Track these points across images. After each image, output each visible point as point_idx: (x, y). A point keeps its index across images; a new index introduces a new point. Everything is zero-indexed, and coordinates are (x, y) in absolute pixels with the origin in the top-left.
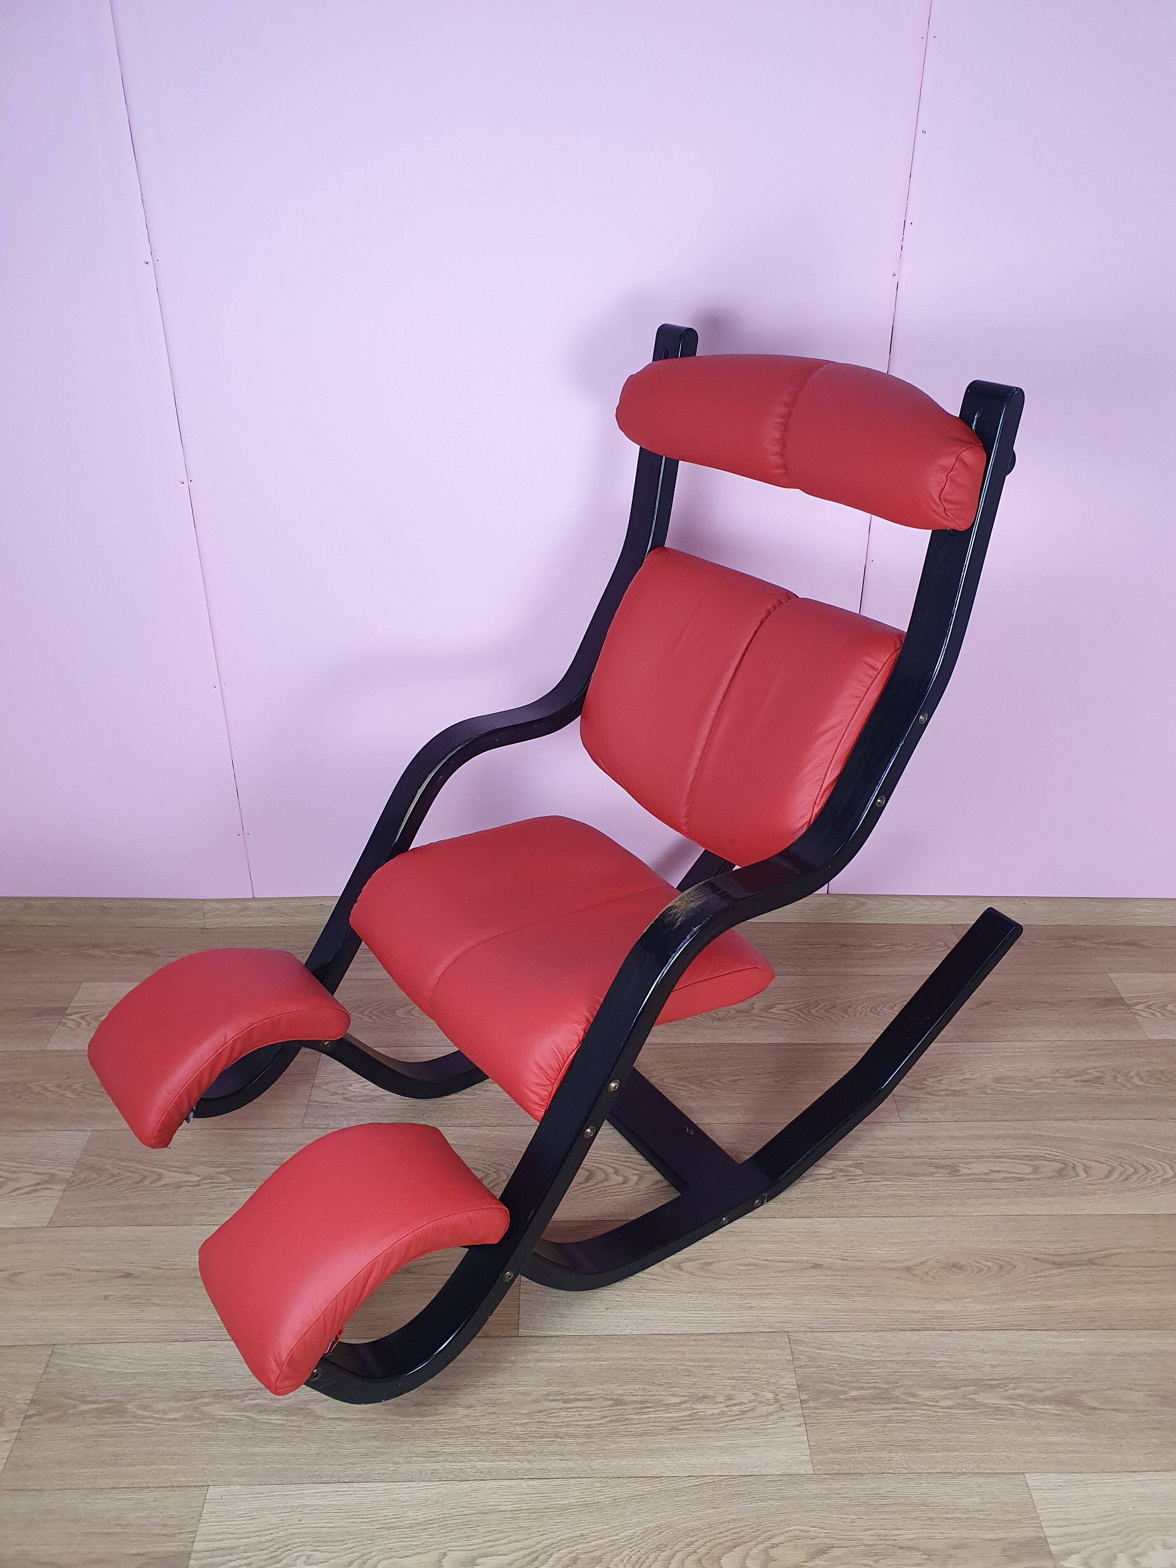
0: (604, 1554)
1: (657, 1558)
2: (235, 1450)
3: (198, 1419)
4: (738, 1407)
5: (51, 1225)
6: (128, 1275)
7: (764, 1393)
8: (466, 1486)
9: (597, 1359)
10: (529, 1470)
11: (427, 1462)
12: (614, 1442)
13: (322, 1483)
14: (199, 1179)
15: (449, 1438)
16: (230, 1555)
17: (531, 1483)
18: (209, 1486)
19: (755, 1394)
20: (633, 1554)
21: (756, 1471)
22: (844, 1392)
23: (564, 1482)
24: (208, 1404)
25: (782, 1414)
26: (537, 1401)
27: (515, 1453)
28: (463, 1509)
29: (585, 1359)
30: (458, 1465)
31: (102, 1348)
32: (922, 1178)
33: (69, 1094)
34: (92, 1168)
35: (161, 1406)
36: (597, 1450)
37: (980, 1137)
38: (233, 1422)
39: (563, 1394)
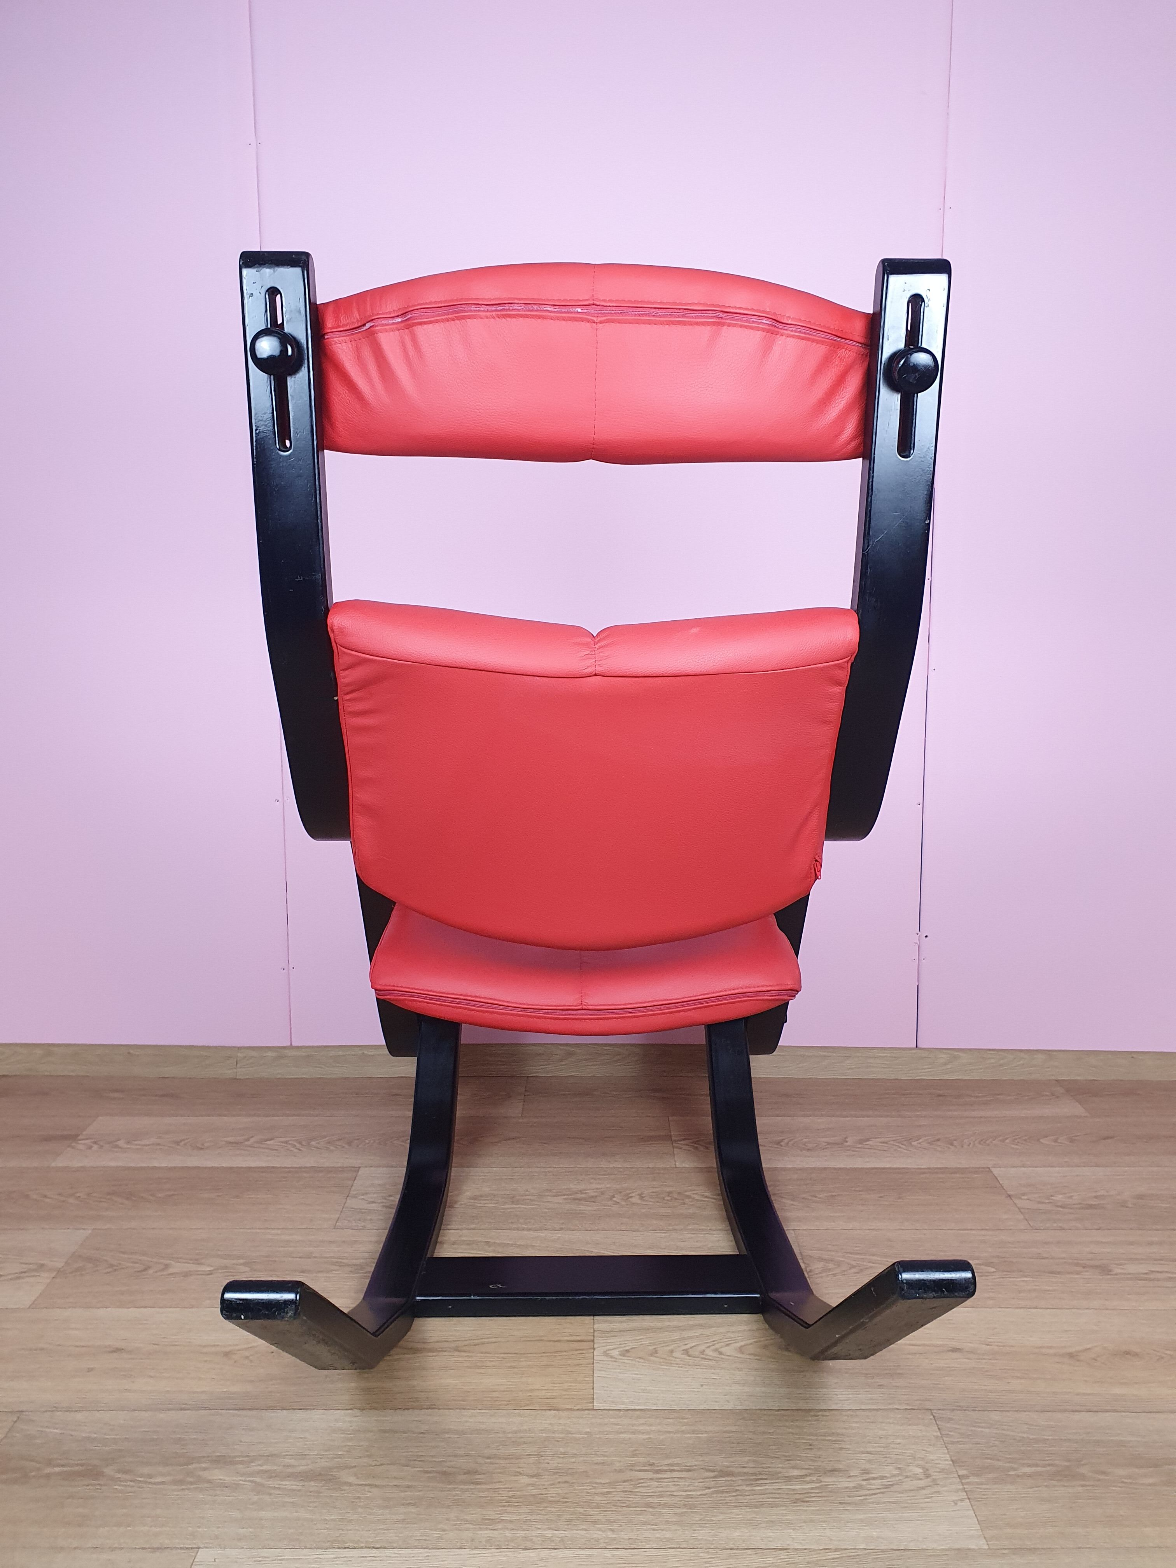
2: (236, 1514)
3: (191, 1483)
4: (878, 1481)
5: (34, 1306)
6: (117, 1350)
7: (910, 1468)
8: (532, 1555)
9: (694, 1432)
10: (614, 1539)
11: (481, 1529)
12: (722, 1513)
13: (345, 1548)
14: (212, 1268)
15: (509, 1506)
17: (618, 1552)
18: (199, 1548)
19: (899, 1468)
21: (912, 1546)
22: (1014, 1469)
23: (661, 1552)
24: (205, 1469)
25: (937, 1489)
26: (621, 1471)
27: (595, 1522)
29: (677, 1432)
30: (521, 1533)
31: (79, 1416)
32: (1068, 1276)
33: (71, 1200)
34: (89, 1259)
35: (146, 1470)
36: (701, 1520)
37: (1132, 1243)
38: (235, 1487)
39: (653, 1464)
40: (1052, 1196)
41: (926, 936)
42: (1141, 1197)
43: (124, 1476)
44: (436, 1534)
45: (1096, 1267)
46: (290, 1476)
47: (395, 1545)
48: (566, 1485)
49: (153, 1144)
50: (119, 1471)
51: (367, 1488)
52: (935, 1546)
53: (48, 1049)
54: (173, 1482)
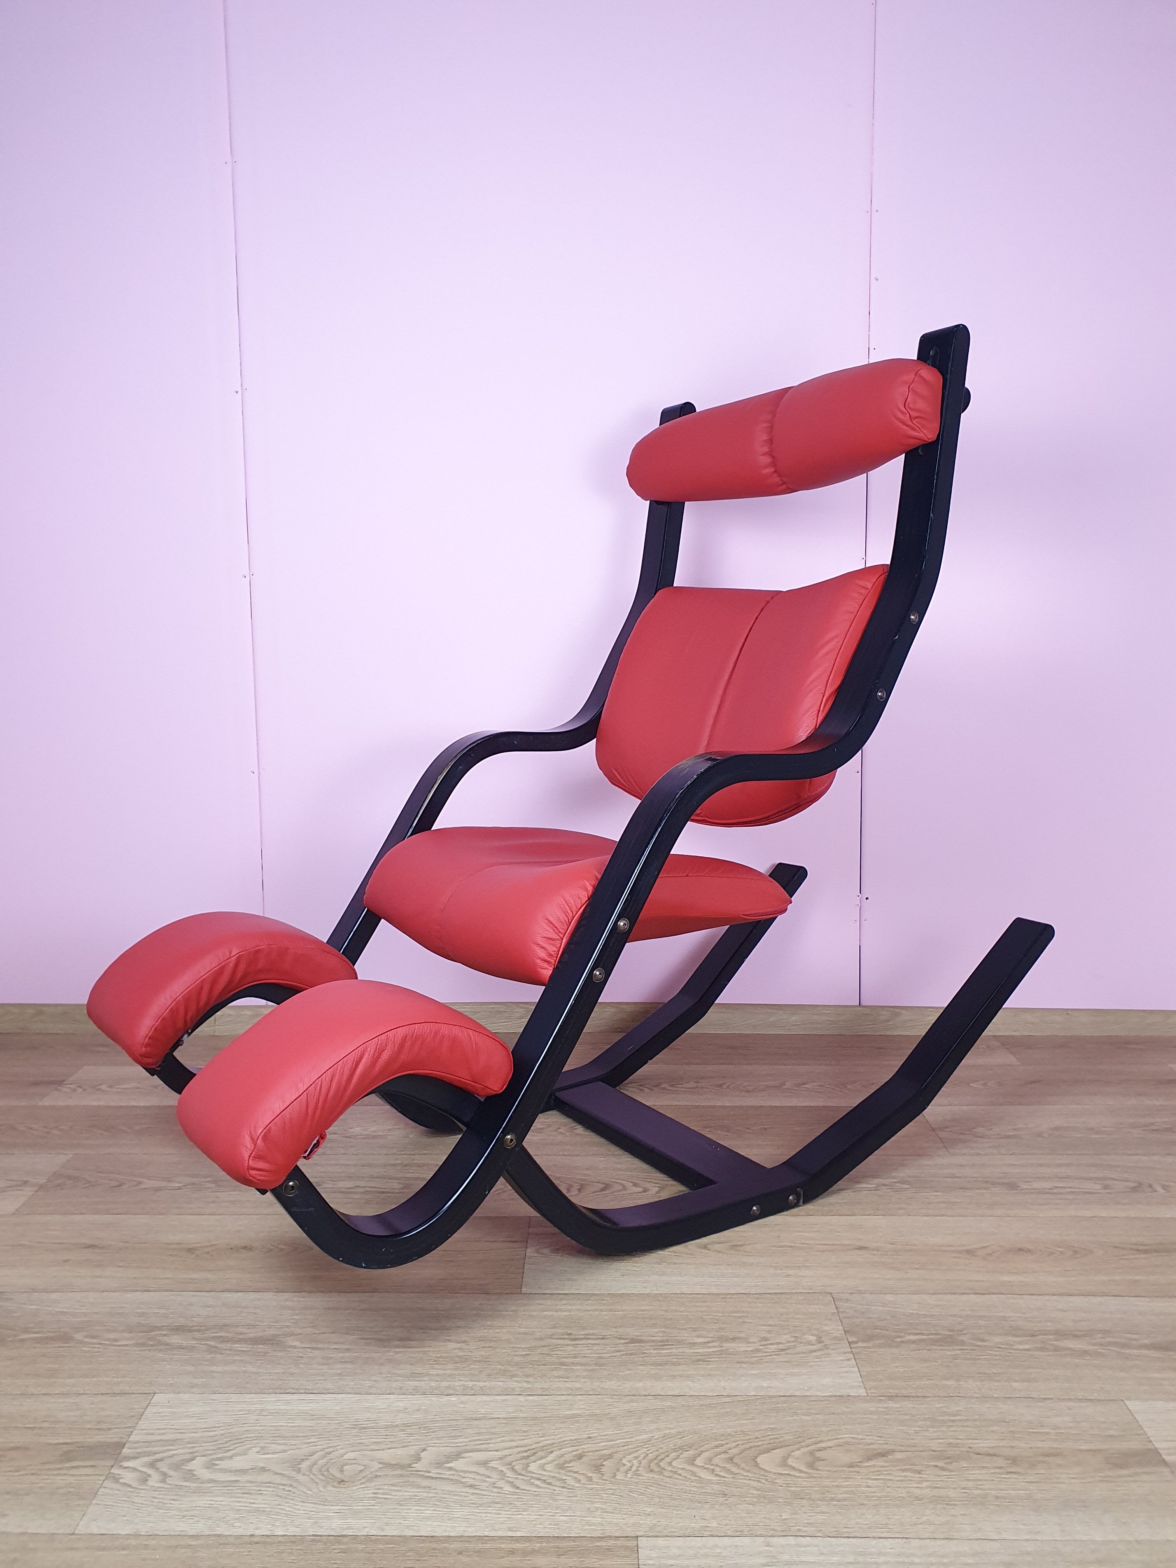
0: (616, 1452)
1: (679, 1456)
2: (192, 1369)
3: (152, 1346)
4: (775, 1346)
5: (17, 1213)
6: (91, 1246)
7: (805, 1337)
8: (453, 1399)
9: (610, 1310)
10: (529, 1388)
11: (409, 1380)
12: (629, 1370)
13: (287, 1393)
14: (181, 1185)
15: (436, 1364)
16: (172, 1445)
17: (531, 1398)
18: (155, 1393)
19: (796, 1337)
20: (650, 1453)
21: (798, 1393)
22: (900, 1337)
24: (164, 1335)
25: (827, 1352)
26: (542, 1339)
27: (513, 1376)
28: (448, 1416)
29: (596, 1310)
30: (445, 1384)
31: (54, 1296)
32: (977, 1191)
33: (55, 1132)
34: (69, 1177)
35: (112, 1336)
36: (609, 1375)
37: (1040, 1165)
38: (192, 1348)
39: (570, 1334)
40: (974, 1128)
41: (867, 898)
42: (1057, 1129)
43: (94, 1341)
44: (368, 1383)
45: (1004, 1184)
46: (240, 1341)
47: (331, 1391)
48: (490, 1349)
49: (133, 1088)
50: (86, 1337)
51: (309, 1350)
52: (819, 1393)
53: (39, 1010)
54: (137, 1345)
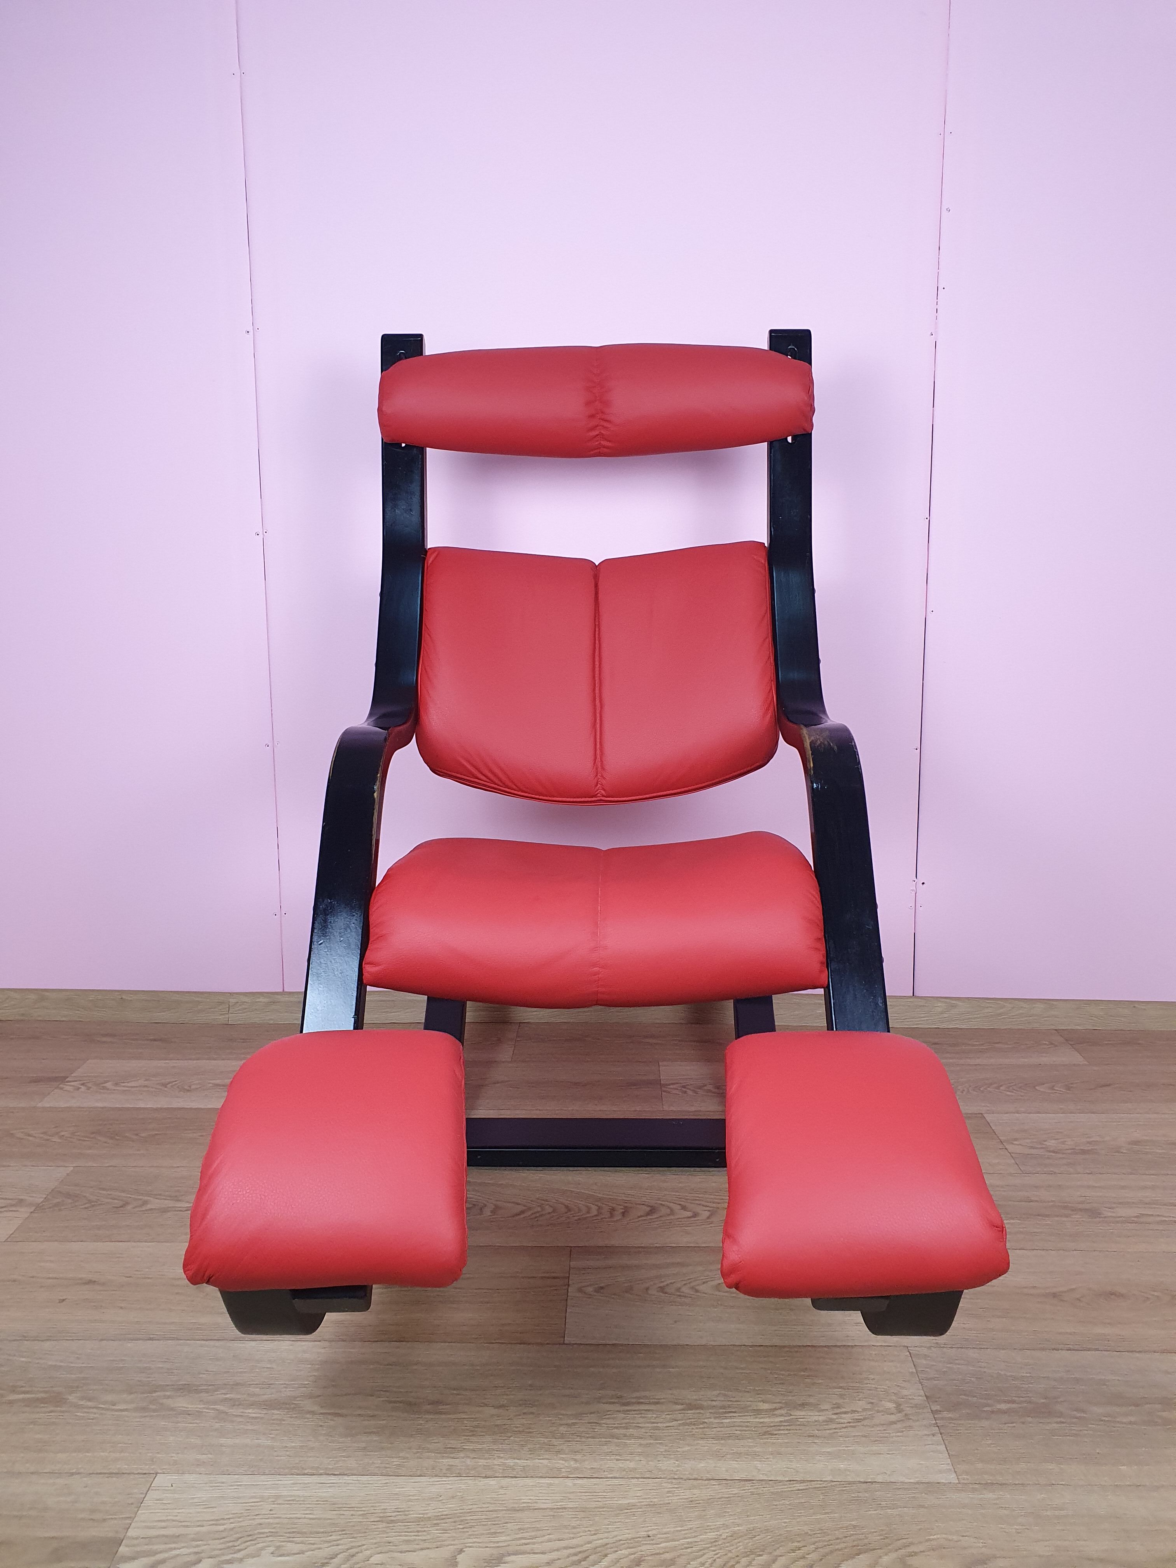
0: (679, 1556)
1: (750, 1562)
2: (197, 1441)
3: (154, 1411)
4: (849, 1415)
5: (10, 1239)
6: (90, 1282)
7: (883, 1403)
8: (492, 1483)
9: (664, 1367)
10: (576, 1469)
11: (443, 1457)
12: (689, 1445)
13: (304, 1474)
15: (473, 1435)
16: (174, 1543)
17: (579, 1481)
18: (157, 1473)
19: (872, 1403)
20: (718, 1558)
21: (880, 1479)
22: (988, 1405)
23: (621, 1481)
24: (169, 1397)
25: (908, 1423)
26: (588, 1404)
27: (559, 1452)
28: (487, 1505)
30: (482, 1462)
31: (47, 1345)
32: (1056, 1219)
33: (56, 1139)
34: (68, 1195)
35: (109, 1397)
36: (666, 1451)
37: (1123, 1187)
38: (199, 1414)
39: (621, 1397)
40: (1045, 1141)
41: (923, 883)
42: (1136, 1143)
43: (90, 1404)
44: (396, 1461)
45: (1086, 1210)
46: (252, 1405)
47: (355, 1472)
48: (531, 1416)
49: (140, 1086)
50: (82, 1398)
51: (330, 1417)
52: (901, 1479)
53: (42, 994)
54: (136, 1409)
